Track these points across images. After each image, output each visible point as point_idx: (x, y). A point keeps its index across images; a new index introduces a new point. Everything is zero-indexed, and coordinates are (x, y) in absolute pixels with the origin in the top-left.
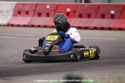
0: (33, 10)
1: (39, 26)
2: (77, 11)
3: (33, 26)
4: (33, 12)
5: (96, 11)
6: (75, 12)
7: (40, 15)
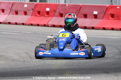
0: (10, 8)
1: (16, 24)
2: (58, 10)
3: (9, 23)
4: (9, 10)
5: (78, 12)
6: (55, 11)
7: (17, 13)
